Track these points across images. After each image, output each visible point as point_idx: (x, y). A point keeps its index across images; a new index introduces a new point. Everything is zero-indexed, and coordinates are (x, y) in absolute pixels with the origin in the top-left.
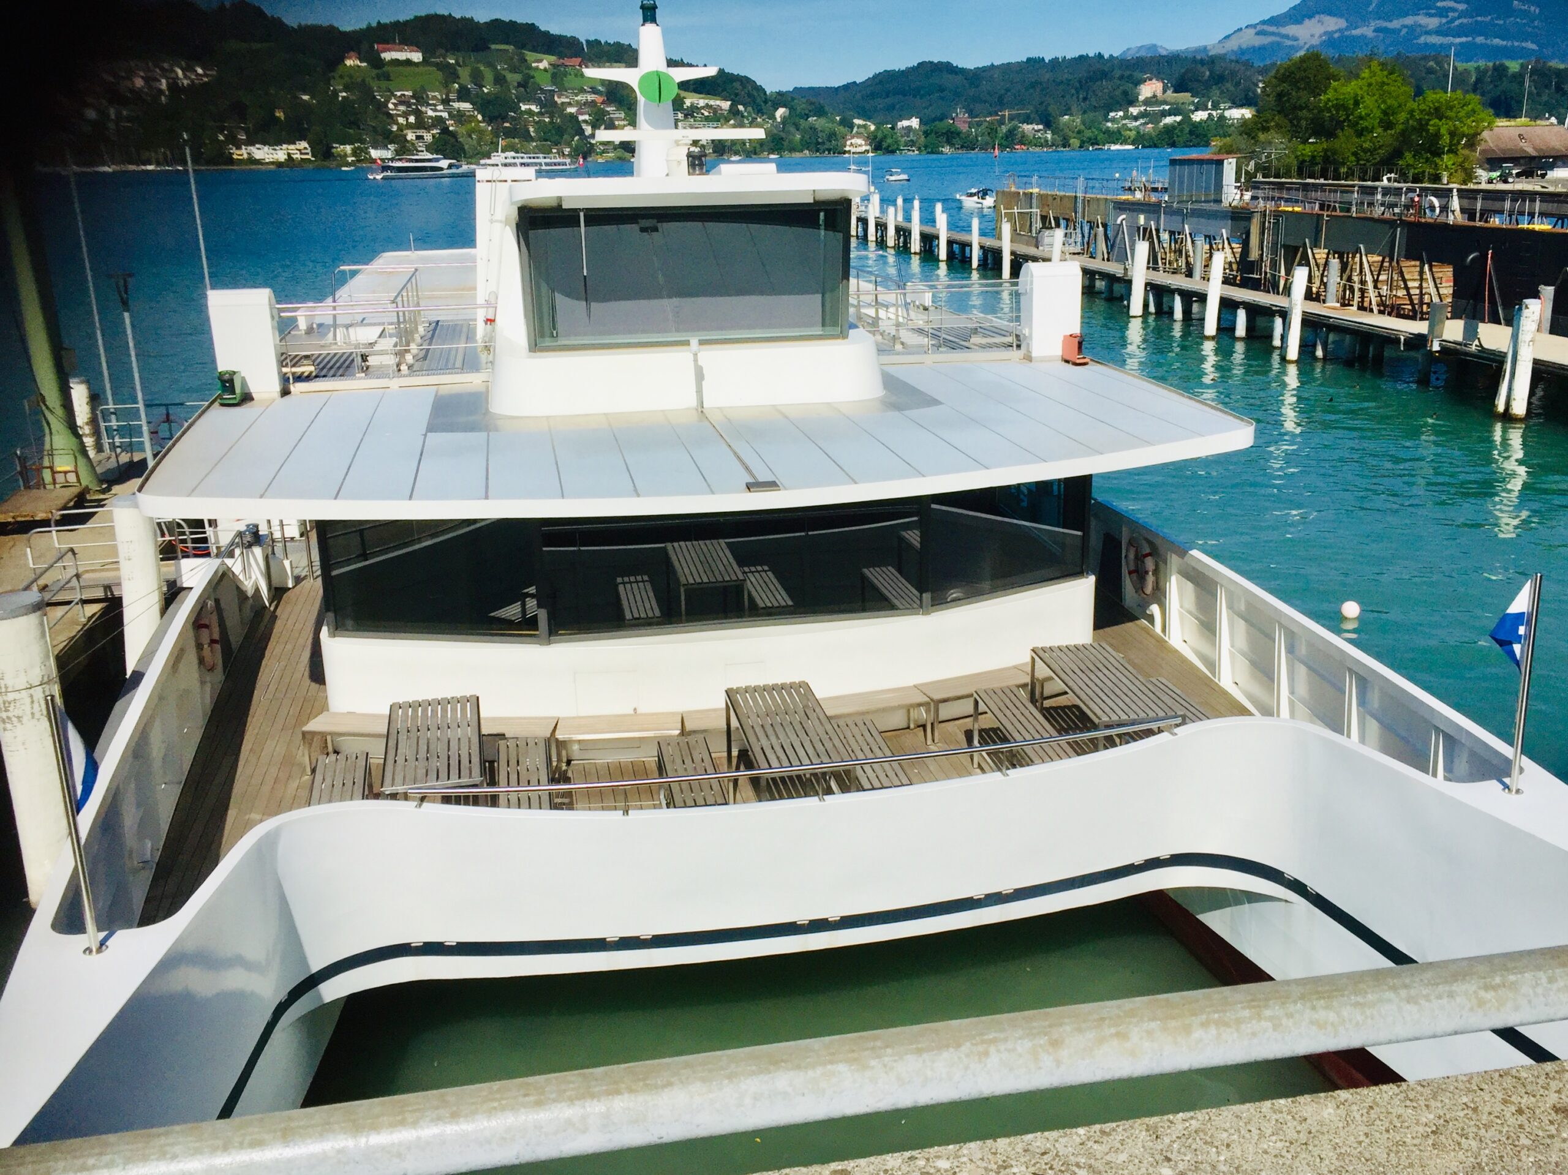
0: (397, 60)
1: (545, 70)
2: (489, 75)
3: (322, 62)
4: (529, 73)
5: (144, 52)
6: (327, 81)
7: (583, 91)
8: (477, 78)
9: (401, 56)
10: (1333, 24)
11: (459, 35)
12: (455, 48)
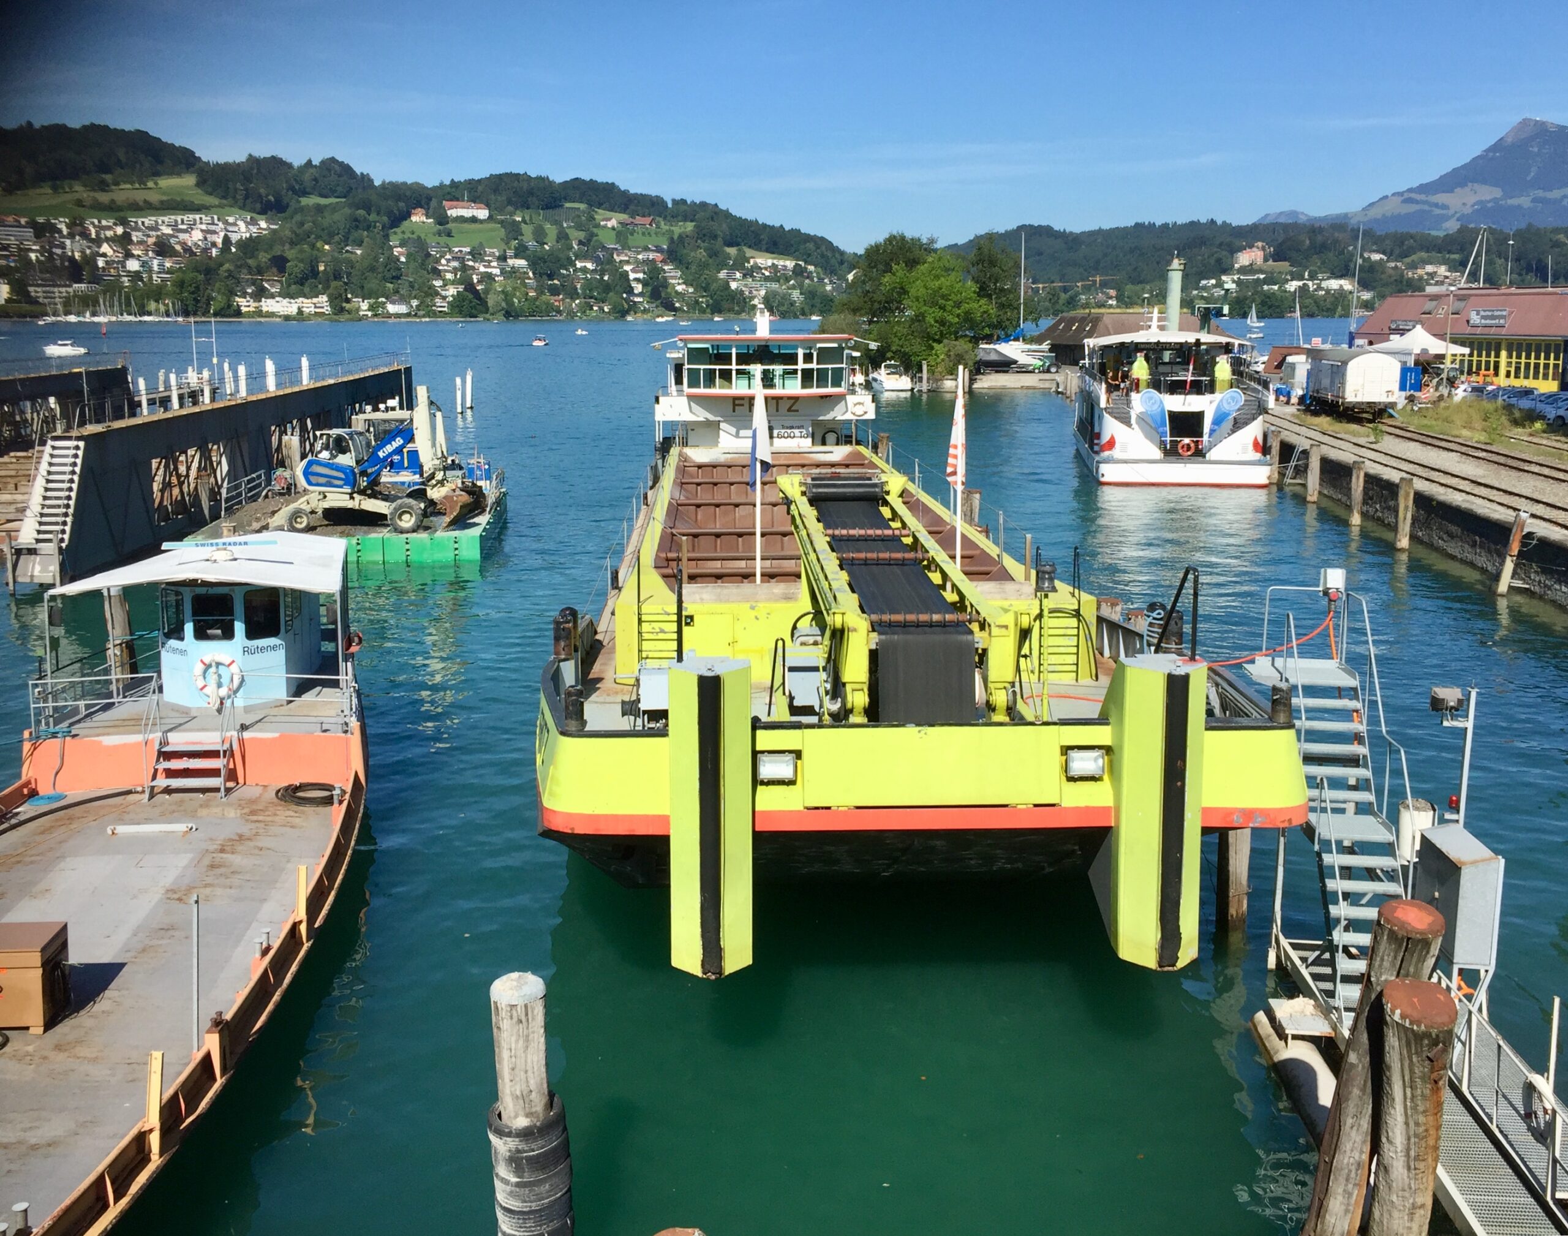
0: (462, 217)
1: (613, 228)
2: (551, 230)
3: (385, 219)
4: (595, 230)
5: (216, 206)
6: (386, 237)
7: (646, 249)
8: (540, 236)
9: (467, 213)
10: (1488, 193)
11: (531, 193)
12: (526, 206)
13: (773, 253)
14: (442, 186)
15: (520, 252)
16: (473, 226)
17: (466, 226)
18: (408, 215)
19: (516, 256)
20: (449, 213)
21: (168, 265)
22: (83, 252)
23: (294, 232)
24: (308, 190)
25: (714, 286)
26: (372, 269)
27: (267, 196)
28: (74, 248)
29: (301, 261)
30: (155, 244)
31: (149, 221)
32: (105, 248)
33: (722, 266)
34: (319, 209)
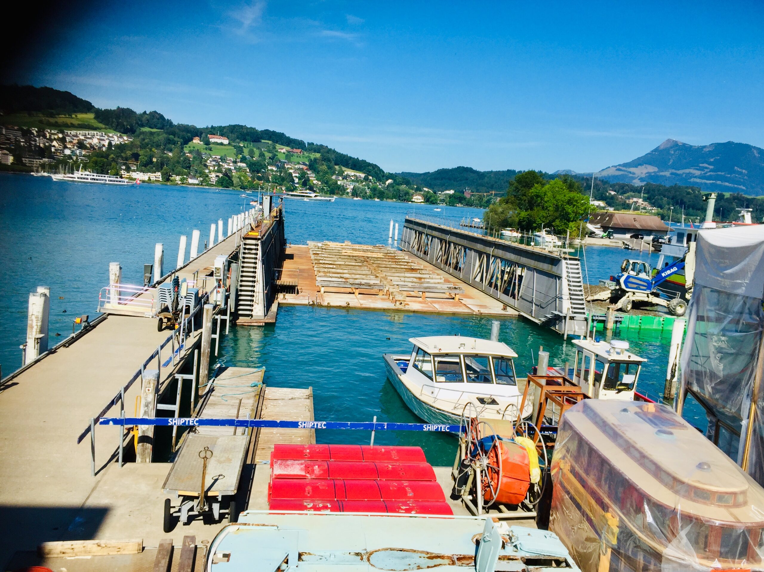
0: (217, 142)
1: (284, 153)
2: (257, 152)
3: (182, 140)
4: (277, 153)
5: (104, 128)
6: (182, 148)
7: (299, 163)
8: (252, 154)
9: (219, 141)
10: (652, 169)
11: (247, 134)
12: (245, 140)
13: (353, 169)
14: (207, 128)
15: (243, 160)
16: (222, 147)
17: (218, 146)
18: (192, 140)
19: (241, 162)
20: (211, 140)
21: (83, 153)
22: (44, 144)
23: (141, 143)
24: (144, 124)
25: (330, 183)
26: (178, 162)
27: (127, 125)
28: (41, 143)
29: (146, 156)
30: (77, 143)
31: (73, 132)
32: (55, 143)
33: (333, 173)
34: (152, 134)
